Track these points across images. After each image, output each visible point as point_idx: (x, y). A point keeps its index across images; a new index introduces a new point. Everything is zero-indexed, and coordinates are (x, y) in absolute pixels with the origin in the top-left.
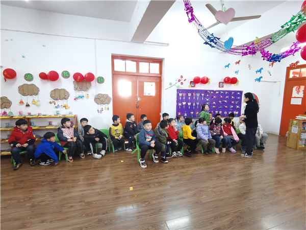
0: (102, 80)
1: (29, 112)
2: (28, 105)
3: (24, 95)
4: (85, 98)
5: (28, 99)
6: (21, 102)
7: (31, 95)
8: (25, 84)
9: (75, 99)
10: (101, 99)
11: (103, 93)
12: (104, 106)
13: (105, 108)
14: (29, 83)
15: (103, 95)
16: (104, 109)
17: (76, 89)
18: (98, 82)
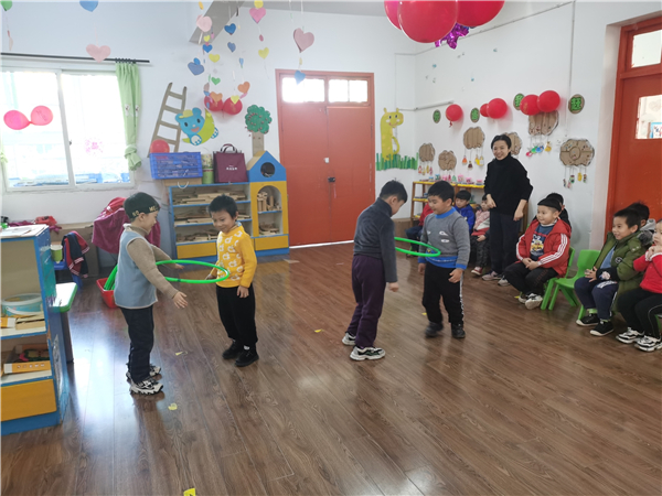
0: (578, 103)
1: (469, 177)
2: (470, 166)
3: (468, 147)
4: (544, 152)
5: (472, 154)
6: (465, 160)
7: (475, 147)
8: (471, 129)
9: (527, 154)
10: (573, 153)
11: (578, 137)
12: (576, 171)
13: (580, 175)
14: (474, 125)
15: (578, 141)
16: (576, 178)
17: (531, 131)
18: (572, 110)
